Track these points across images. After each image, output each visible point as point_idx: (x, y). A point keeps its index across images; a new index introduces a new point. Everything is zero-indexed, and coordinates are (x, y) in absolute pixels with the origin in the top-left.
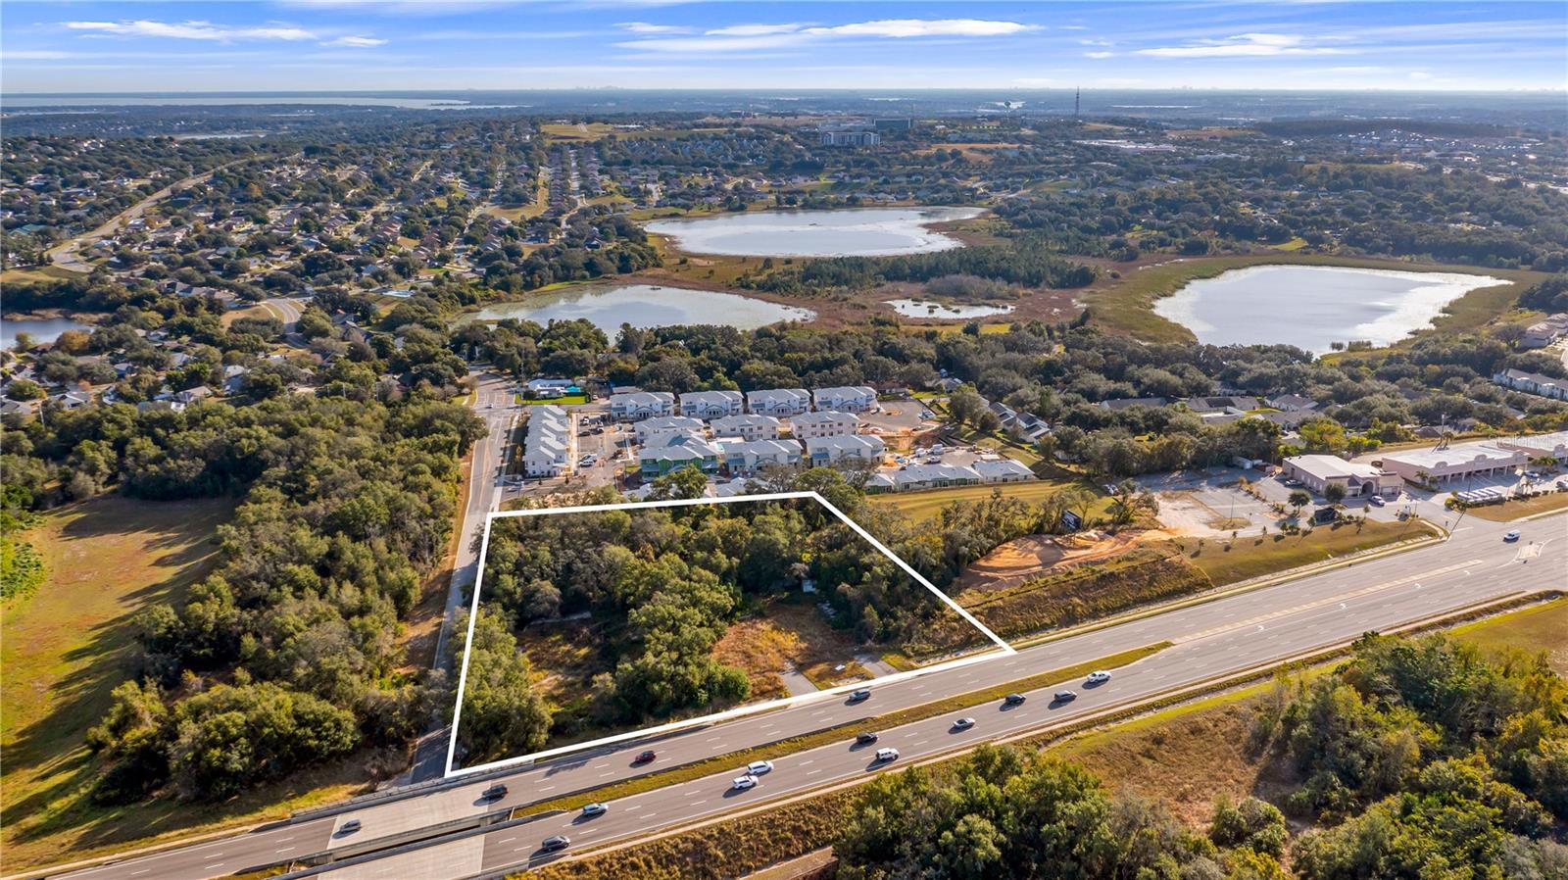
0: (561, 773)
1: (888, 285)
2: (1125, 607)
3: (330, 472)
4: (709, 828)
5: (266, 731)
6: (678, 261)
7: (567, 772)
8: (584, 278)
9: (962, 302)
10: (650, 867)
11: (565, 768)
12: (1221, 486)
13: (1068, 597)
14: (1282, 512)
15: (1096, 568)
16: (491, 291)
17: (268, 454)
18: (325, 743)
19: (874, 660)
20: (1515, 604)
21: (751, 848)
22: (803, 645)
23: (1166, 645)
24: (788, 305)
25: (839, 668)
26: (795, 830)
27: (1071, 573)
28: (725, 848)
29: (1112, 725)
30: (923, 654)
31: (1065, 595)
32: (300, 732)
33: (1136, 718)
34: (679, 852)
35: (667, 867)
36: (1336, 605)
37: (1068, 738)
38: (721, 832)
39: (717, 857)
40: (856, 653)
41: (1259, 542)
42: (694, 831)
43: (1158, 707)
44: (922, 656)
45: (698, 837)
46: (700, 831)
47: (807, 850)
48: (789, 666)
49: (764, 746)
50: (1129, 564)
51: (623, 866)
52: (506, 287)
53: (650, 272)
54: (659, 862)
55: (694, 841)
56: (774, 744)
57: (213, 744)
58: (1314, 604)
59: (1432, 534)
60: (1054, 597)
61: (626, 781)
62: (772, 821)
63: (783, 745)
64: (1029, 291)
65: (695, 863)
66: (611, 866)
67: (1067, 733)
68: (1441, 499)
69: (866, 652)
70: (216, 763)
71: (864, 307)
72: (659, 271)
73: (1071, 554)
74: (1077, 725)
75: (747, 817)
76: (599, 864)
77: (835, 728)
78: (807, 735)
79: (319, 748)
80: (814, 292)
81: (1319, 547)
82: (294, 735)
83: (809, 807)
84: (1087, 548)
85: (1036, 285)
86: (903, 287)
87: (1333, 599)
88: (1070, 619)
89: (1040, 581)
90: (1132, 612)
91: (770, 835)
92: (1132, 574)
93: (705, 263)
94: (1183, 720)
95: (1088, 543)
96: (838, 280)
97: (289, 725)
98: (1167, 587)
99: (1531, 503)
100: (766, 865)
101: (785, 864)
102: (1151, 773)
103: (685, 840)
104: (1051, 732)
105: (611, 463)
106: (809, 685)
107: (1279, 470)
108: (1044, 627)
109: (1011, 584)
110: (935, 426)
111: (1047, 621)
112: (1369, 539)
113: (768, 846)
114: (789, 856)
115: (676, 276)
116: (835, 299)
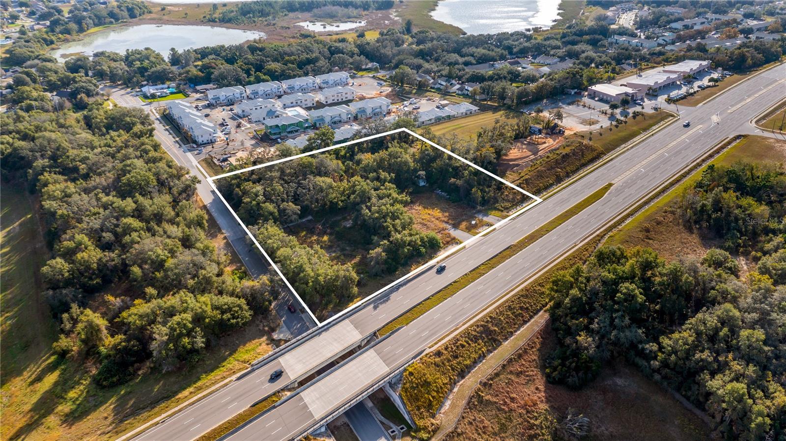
0: (381, 306)
1: (291, 15)
2: (577, 170)
3: (87, 158)
4: (485, 317)
5: (207, 320)
6: (160, 9)
7: (384, 305)
8: (111, 23)
9: (336, 21)
10: (469, 344)
11: (381, 303)
12: (569, 104)
13: (554, 168)
14: (606, 113)
15: (557, 152)
16: (60, 36)
17: (25, 153)
18: (239, 320)
19: (487, 215)
20: (729, 143)
21: (507, 322)
22: (447, 214)
23: (610, 185)
24: (244, 29)
25: (473, 222)
26: (521, 308)
27: (548, 157)
28: (496, 325)
29: (620, 227)
30: (507, 208)
31: (553, 168)
32: (225, 317)
33: (627, 222)
34: (478, 332)
35: (476, 342)
36: (662, 155)
37: (607, 237)
38: (491, 317)
39: (495, 330)
40: (475, 213)
41: (611, 130)
42: (478, 320)
43: (632, 215)
44: (507, 209)
45: (482, 323)
46: (481, 320)
47: (531, 317)
48: (449, 227)
49: (474, 270)
50: (570, 148)
51: (458, 347)
52: (68, 32)
53: (149, 16)
54: (472, 340)
55: (482, 326)
56: (477, 267)
57: (181, 335)
58: (654, 156)
59: (672, 116)
60: (548, 170)
61: (421, 303)
62: (510, 306)
63: (482, 268)
64: (366, 12)
65: (487, 336)
66: (452, 349)
67: (605, 235)
68: (662, 99)
69: (479, 212)
70: (189, 346)
71: (289, 28)
72: (153, 16)
73: (541, 147)
74: (606, 230)
75: (498, 307)
76: (446, 349)
77: (500, 253)
78: (489, 260)
79: (237, 323)
80: (254, 22)
81: (635, 128)
82: (222, 319)
83: (522, 296)
84: (545, 143)
85: (368, 10)
86: (300, 15)
87: (660, 152)
88: (559, 180)
89: (538, 162)
90: (581, 171)
91: (512, 314)
92: (574, 153)
93: (177, 9)
94: (649, 219)
95: (544, 141)
96: (263, 14)
97: (217, 314)
98: (590, 157)
99: (697, 97)
100: (518, 329)
101: (525, 326)
102: (656, 246)
103: (478, 326)
104: (598, 236)
105: (238, 130)
106: (466, 234)
107: (586, 93)
108: (551, 185)
109: (526, 166)
110: (390, 89)
111: (551, 182)
112: (651, 122)
113: (514, 319)
114: (525, 322)
115: (166, 17)
116: (268, 25)
